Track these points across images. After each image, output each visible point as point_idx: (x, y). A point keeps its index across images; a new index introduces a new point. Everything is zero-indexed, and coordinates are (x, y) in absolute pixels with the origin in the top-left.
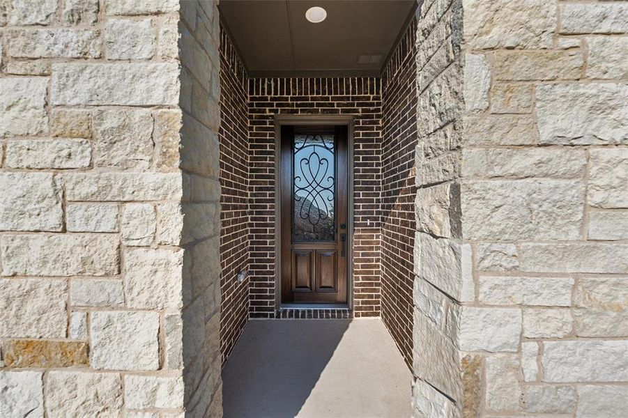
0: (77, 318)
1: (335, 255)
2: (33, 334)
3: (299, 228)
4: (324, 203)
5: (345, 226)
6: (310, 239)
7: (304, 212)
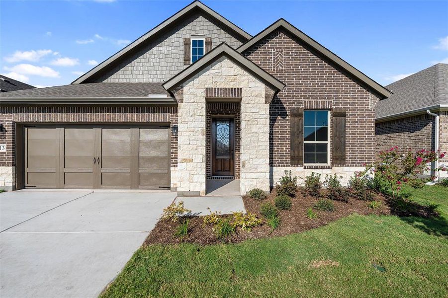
0: (191, 156)
1: (230, 160)
2: (185, 158)
3: (218, 150)
4: (226, 142)
5: (233, 150)
6: (221, 155)
7: (220, 145)
